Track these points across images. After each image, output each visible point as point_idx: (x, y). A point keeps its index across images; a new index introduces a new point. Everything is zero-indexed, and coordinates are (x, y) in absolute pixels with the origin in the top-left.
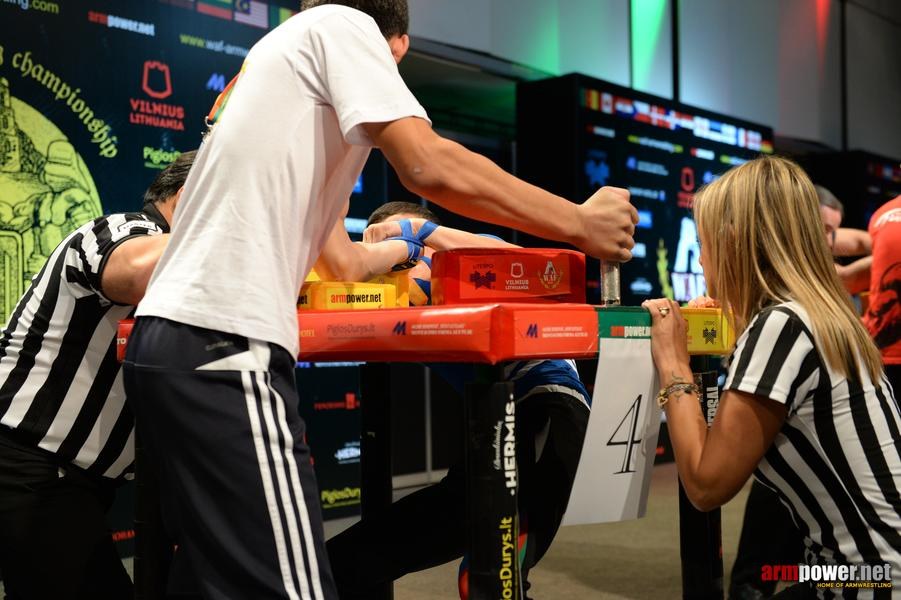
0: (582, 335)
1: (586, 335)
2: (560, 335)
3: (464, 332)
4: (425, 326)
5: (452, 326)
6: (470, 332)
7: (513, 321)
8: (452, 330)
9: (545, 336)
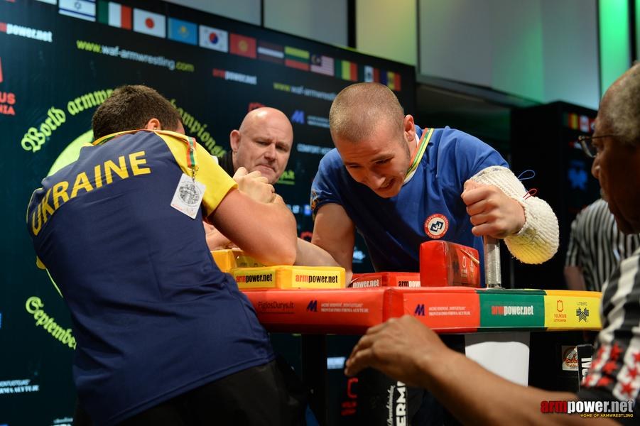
0: (465, 313)
1: (469, 313)
2: (445, 314)
3: (362, 310)
4: (331, 305)
5: (352, 305)
6: (366, 310)
7: (402, 302)
8: (353, 308)
9: (431, 314)
